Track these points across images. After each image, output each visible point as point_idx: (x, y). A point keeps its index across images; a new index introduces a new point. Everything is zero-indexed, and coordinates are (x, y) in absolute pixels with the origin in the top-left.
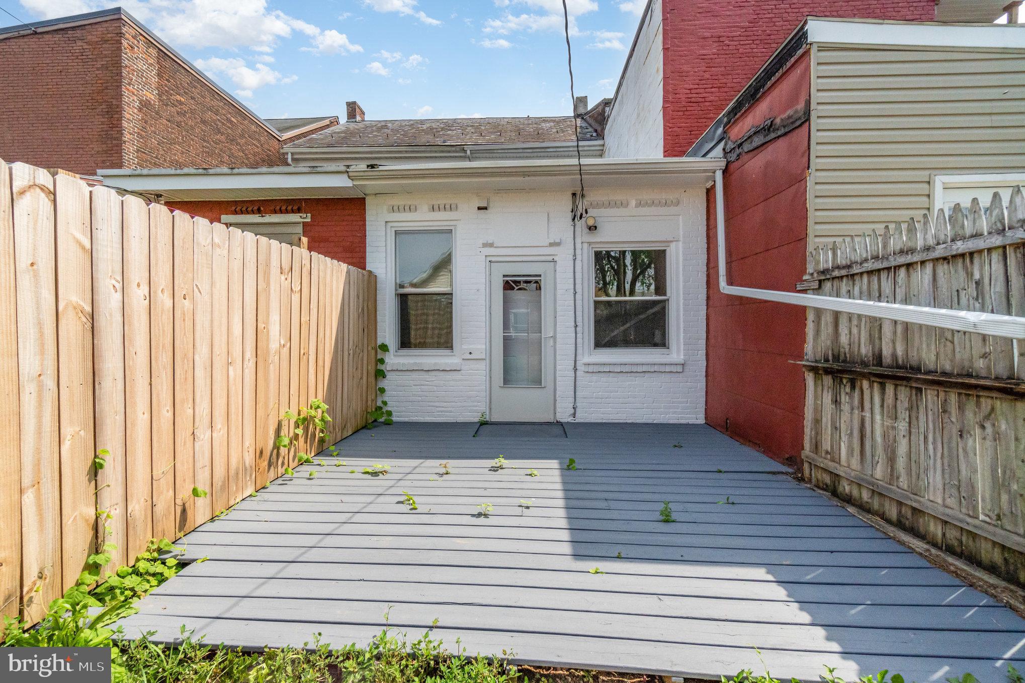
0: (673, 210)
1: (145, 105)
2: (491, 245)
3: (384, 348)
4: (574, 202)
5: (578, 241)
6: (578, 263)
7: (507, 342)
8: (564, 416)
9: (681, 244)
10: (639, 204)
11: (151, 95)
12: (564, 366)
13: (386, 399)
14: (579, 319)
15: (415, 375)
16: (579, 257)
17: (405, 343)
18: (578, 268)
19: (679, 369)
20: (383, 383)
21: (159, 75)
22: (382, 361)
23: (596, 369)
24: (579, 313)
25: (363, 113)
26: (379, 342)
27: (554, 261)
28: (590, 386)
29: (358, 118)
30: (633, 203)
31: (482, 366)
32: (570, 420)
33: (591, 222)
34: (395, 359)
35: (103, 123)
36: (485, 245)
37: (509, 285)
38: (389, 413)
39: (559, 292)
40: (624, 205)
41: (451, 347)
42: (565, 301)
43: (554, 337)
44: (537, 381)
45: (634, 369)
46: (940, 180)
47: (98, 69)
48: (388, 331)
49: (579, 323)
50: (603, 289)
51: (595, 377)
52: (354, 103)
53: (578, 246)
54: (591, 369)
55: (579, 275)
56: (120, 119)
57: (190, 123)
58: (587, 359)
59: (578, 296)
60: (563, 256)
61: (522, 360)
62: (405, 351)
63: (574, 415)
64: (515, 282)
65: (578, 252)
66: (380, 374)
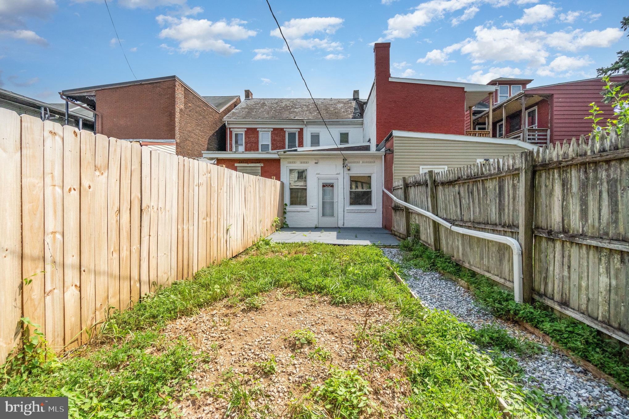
0: (373, 164)
1: (181, 110)
2: (319, 174)
3: (286, 205)
4: (344, 162)
5: (345, 173)
6: (345, 179)
7: (324, 203)
8: (340, 225)
9: (375, 175)
10: (363, 162)
11: (182, 107)
12: (341, 210)
13: (286, 220)
14: (345, 196)
15: (296, 213)
16: (345, 178)
17: (292, 203)
18: (345, 181)
19: (375, 211)
20: (286, 216)
21: (185, 98)
22: (285, 209)
23: (350, 211)
24: (345, 195)
25: (252, 94)
26: (285, 203)
27: (338, 179)
28: (348, 217)
29: (250, 97)
30: (361, 162)
31: (316, 211)
32: (342, 226)
33: (348, 168)
34: (289, 208)
35: (168, 119)
36: (317, 174)
37: (324, 186)
38: (287, 225)
39: (339, 188)
40: (358, 162)
41: (306, 204)
42: (341, 191)
43: (338, 202)
44: (332, 215)
45: (361, 211)
46: (421, 167)
47: (166, 99)
48: (287, 200)
49: (345, 198)
50: (351, 188)
51: (350, 214)
52: (249, 91)
53: (345, 174)
54: (348, 211)
55: (345, 183)
56: (174, 118)
57: (193, 114)
58: (347, 208)
59: (345, 189)
60: (340, 177)
61: (328, 211)
62: (292, 206)
63: (343, 225)
64: (327, 185)
65: (345, 176)
66: (285, 213)
